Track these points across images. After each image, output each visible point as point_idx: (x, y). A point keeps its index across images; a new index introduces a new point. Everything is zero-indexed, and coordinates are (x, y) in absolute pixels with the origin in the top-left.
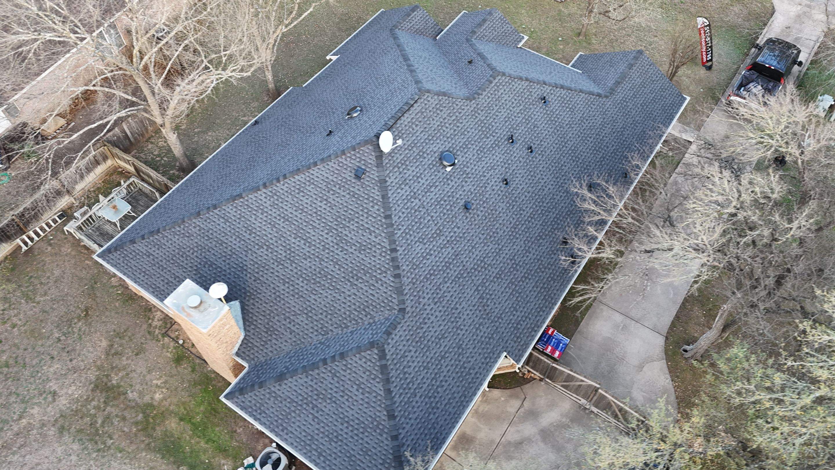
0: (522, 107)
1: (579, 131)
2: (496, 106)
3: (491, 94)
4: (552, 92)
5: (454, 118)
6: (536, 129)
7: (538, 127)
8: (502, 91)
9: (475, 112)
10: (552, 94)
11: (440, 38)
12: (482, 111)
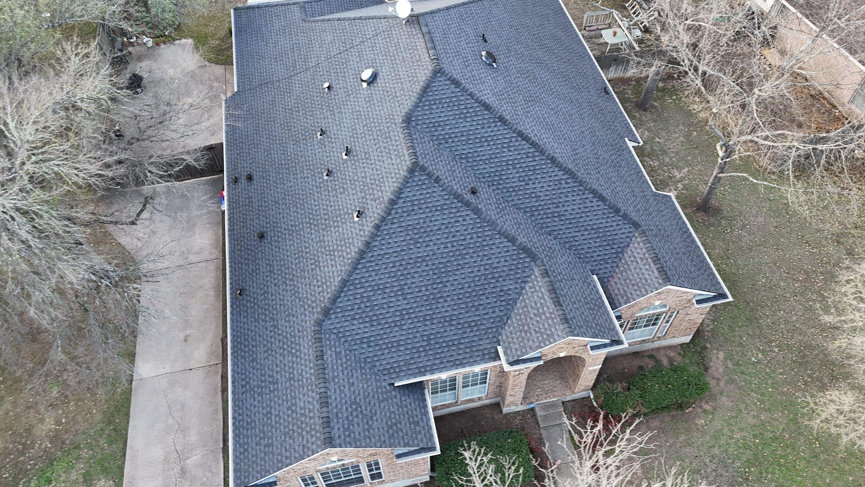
0: (368, 181)
1: (310, 252)
2: (385, 147)
3: (397, 146)
4: (362, 233)
5: (398, 94)
6: (342, 190)
7: (341, 193)
8: (394, 161)
9: (391, 119)
10: (360, 230)
11: (593, 281)
12: (388, 127)
